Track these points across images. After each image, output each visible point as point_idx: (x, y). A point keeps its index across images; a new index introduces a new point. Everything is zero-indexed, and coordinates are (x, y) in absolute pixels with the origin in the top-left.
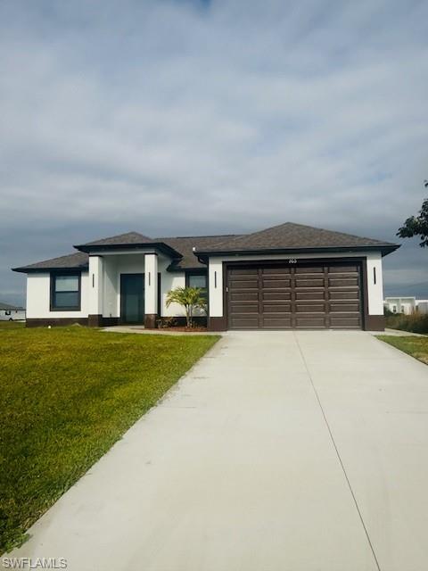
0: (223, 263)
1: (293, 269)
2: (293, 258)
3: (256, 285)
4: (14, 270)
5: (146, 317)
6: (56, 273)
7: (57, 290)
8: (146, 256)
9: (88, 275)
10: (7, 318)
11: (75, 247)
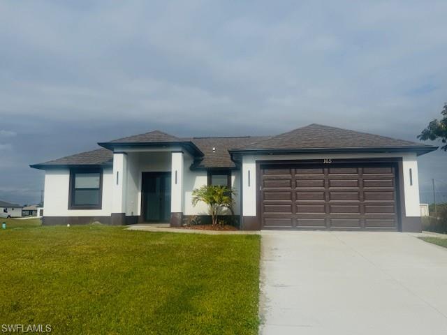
0: (257, 162)
1: (326, 170)
2: (327, 158)
3: (289, 185)
4: (31, 166)
5: (172, 216)
6: (76, 170)
7: (76, 187)
8: (173, 154)
9: (112, 173)
10: (5, 215)
11: (99, 144)
